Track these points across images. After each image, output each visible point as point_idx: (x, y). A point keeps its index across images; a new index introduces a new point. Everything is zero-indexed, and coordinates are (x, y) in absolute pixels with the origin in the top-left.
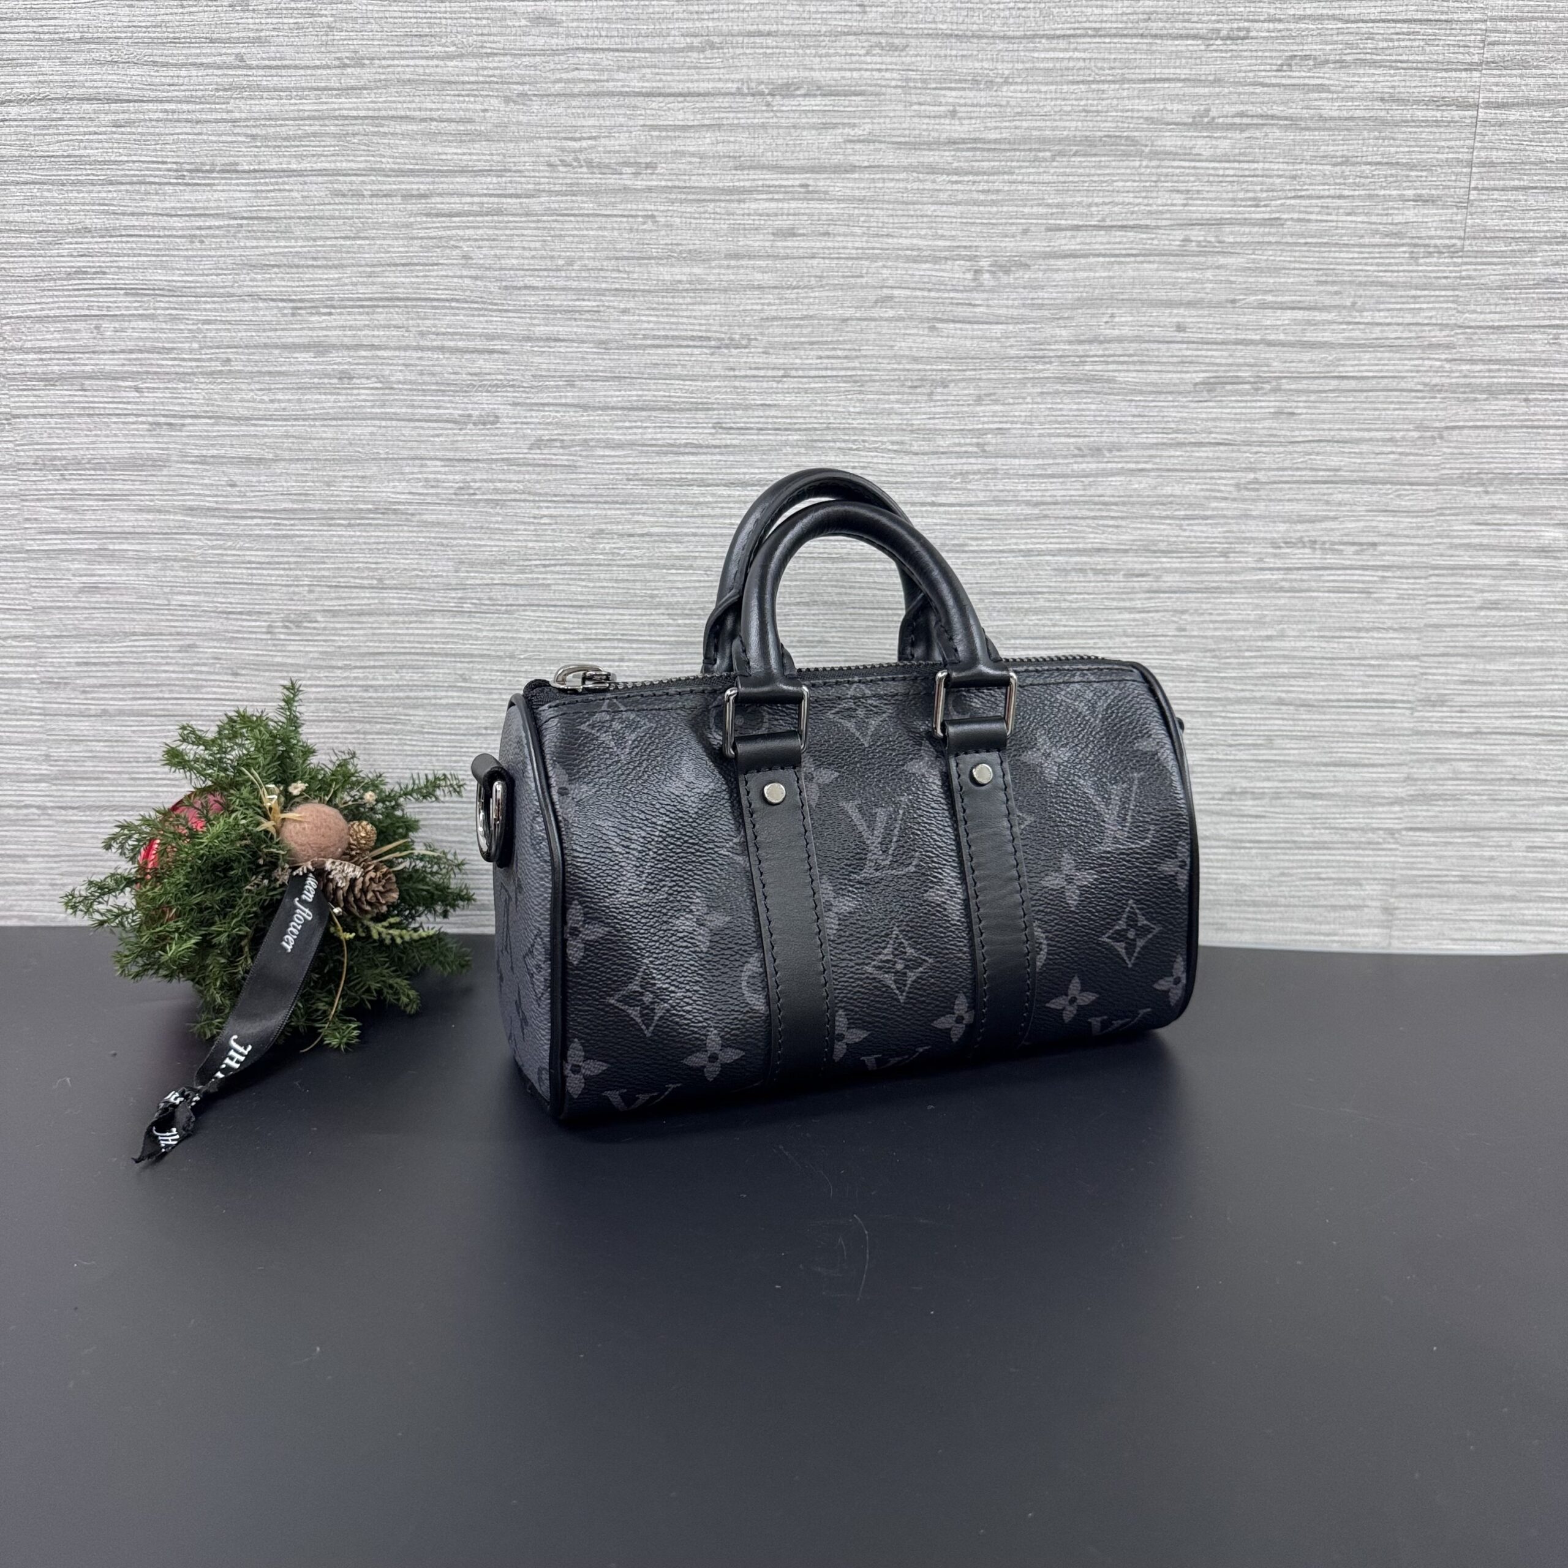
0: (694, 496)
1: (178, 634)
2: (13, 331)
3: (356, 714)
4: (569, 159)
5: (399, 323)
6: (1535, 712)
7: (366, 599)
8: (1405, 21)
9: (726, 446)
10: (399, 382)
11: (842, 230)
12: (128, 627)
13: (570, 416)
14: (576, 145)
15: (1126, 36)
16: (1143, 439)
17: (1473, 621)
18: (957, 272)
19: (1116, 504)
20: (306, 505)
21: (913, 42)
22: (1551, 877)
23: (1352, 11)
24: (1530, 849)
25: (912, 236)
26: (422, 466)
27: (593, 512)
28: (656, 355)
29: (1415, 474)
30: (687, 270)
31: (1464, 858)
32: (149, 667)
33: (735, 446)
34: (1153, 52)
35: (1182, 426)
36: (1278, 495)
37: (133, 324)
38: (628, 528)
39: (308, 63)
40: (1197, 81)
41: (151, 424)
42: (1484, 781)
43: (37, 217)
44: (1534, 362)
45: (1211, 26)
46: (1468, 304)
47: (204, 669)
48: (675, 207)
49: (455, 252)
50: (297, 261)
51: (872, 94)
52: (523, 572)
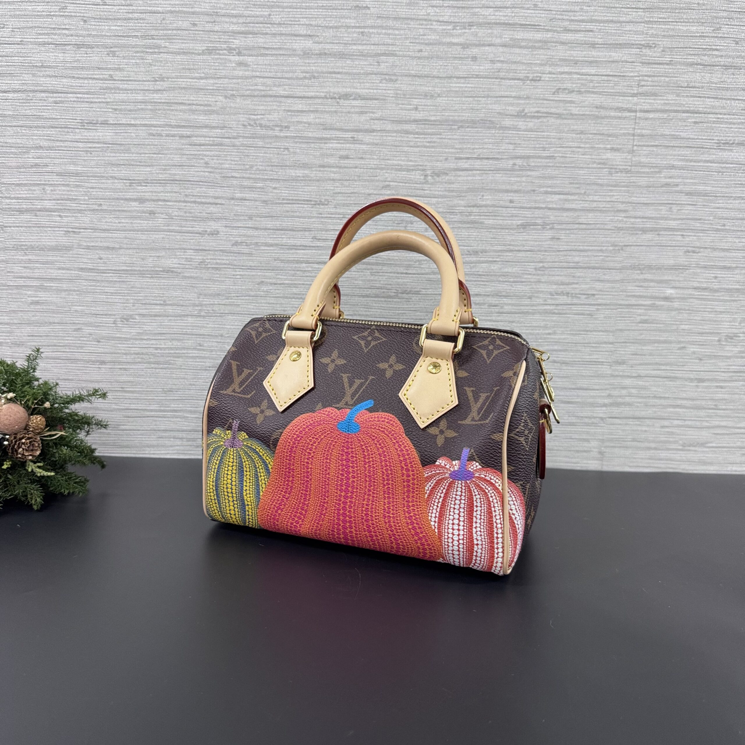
0: (303, 267)
1: (74, 323)
2: (6, 190)
3: (151, 360)
4: (252, 123)
5: (176, 190)
6: (663, 367)
7: (157, 309)
8: (606, 75)
9: (318, 247)
10: (176, 216)
11: (369, 156)
12: (51, 320)
13: (250, 232)
14: (255, 117)
15: (490, 78)
16: (495, 248)
17: (636, 328)
18: (417, 176)
19: (484, 275)
20: (133, 268)
21: (400, 78)
22: (671, 439)
23: (584, 71)
24: (663, 427)
25: (398, 160)
26: (185, 252)
27: (259, 274)
28: (288, 207)
29: (611, 265)
30: (302, 172)
31: (633, 430)
32: (60, 338)
33: (321, 247)
34: (501, 85)
35: (512, 243)
36: (553, 273)
37: (59, 188)
38: (274, 281)
39: (141, 79)
40: (519, 98)
41: (65, 231)
42: (642, 397)
43: (19, 141)
44: (662, 218)
45: (525, 75)
46: (633, 193)
47: (85, 339)
48: (298, 145)
49: (202, 161)
50: (132, 163)
51: (382, 100)
52: (228, 299)
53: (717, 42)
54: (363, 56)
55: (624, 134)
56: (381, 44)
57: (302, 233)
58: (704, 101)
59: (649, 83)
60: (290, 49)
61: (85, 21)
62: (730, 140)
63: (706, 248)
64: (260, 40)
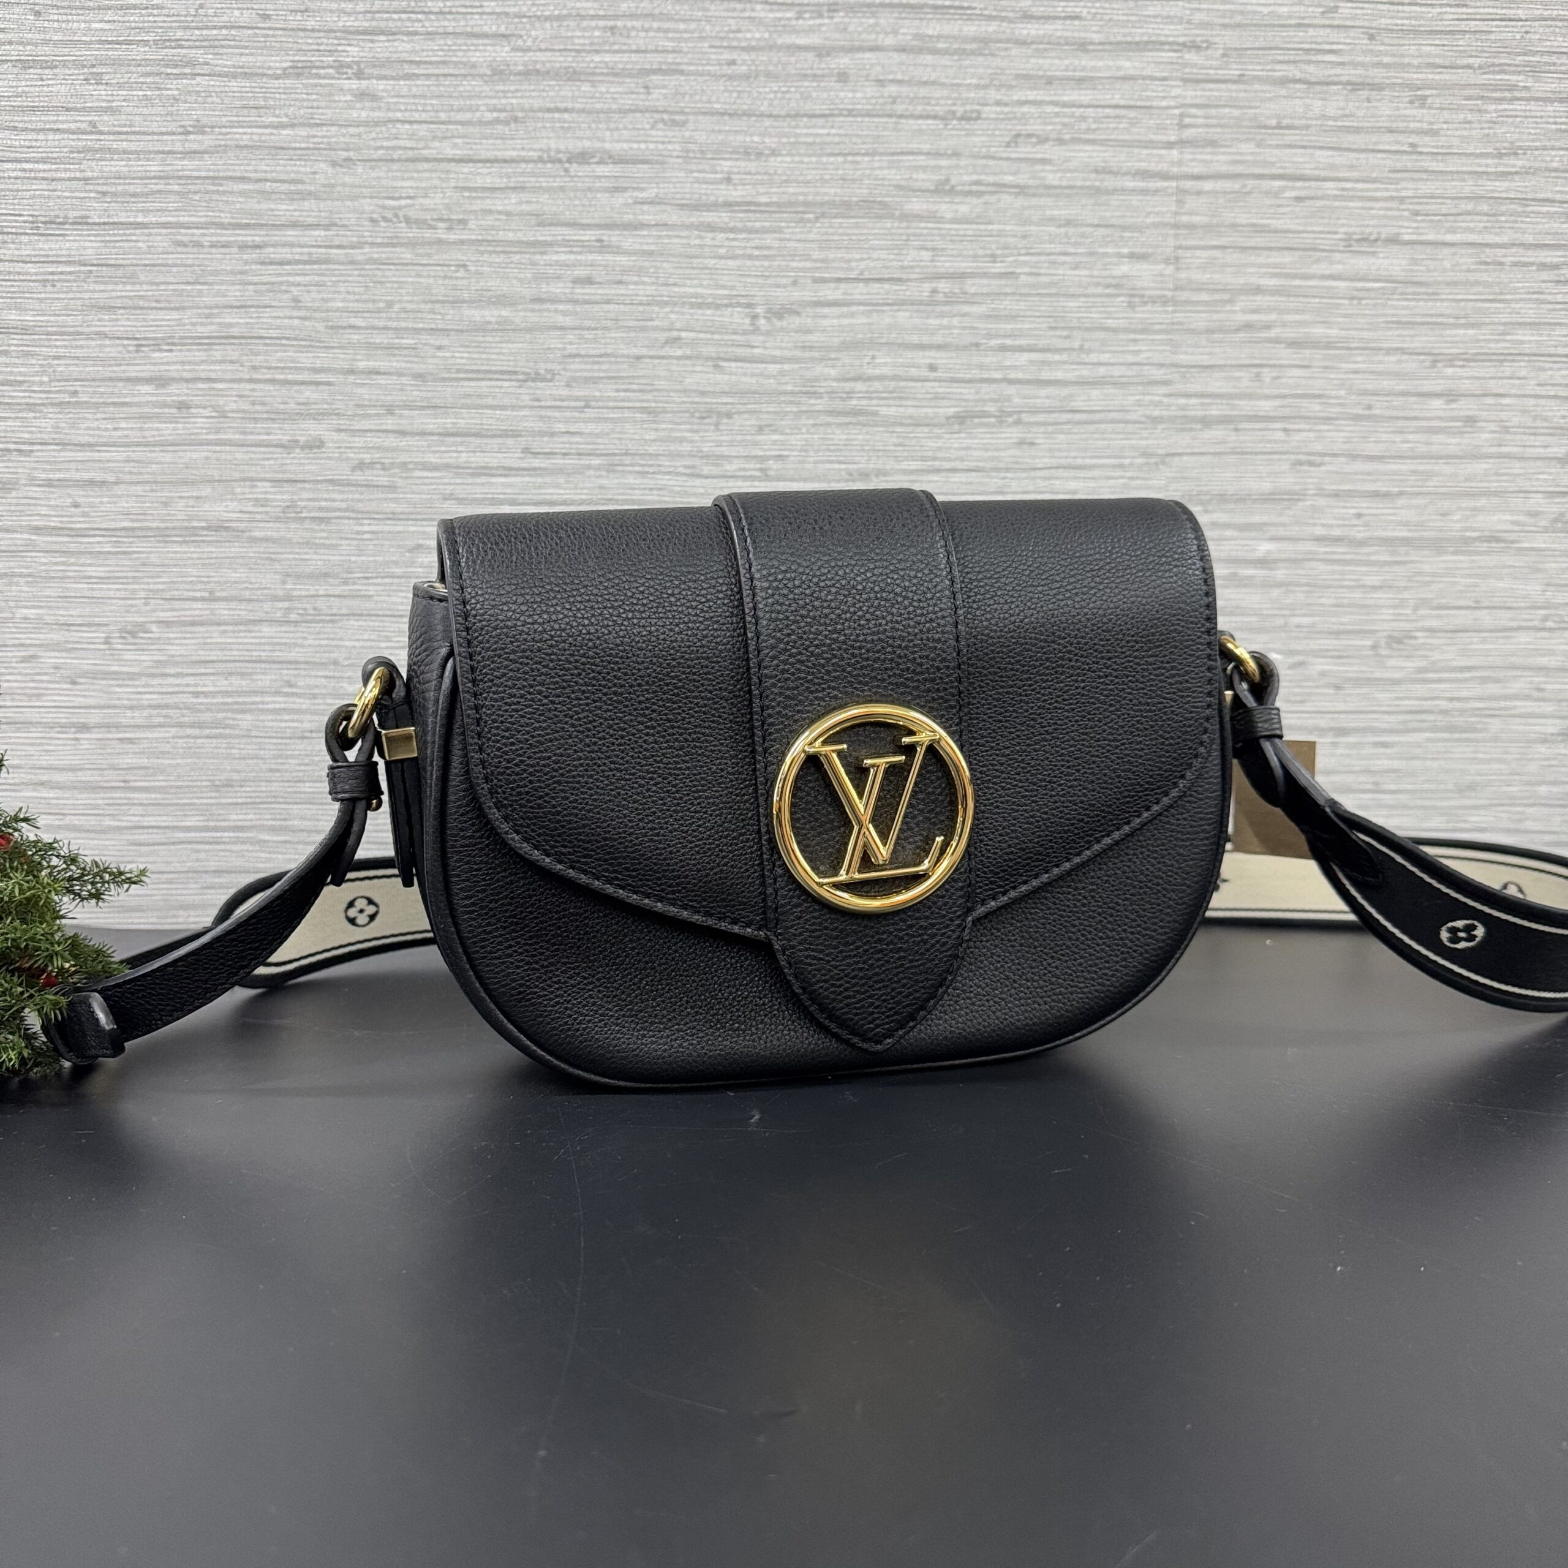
1: (22, 645)
3: (186, 719)
4: (390, 215)
5: (234, 359)
7: (198, 610)
8: (1112, 107)
9: (535, 469)
10: (233, 412)
11: (636, 279)
13: (391, 441)
14: (396, 203)
15: (876, 116)
16: (904, 465)
20: (145, 524)
21: (691, 118)
23: (1065, 98)
25: (696, 286)
26: (252, 486)
27: (412, 529)
28: (469, 387)
30: (495, 313)
33: (542, 469)
35: (939, 455)
39: (155, 130)
40: (937, 154)
44: (1241, 396)
45: (946, 108)
46: (1180, 346)
47: (44, 678)
48: (486, 257)
49: (286, 296)
50: (141, 303)
51: (657, 163)
52: (346, 583)
53: (1333, 35)
54: (616, 75)
55: (1156, 225)
56: (652, 51)
57: (499, 441)
58: (1312, 155)
59: (1200, 121)
60: (465, 64)
61: (38, 14)
62: (1371, 234)
63: (1335, 455)
64: (403, 47)
